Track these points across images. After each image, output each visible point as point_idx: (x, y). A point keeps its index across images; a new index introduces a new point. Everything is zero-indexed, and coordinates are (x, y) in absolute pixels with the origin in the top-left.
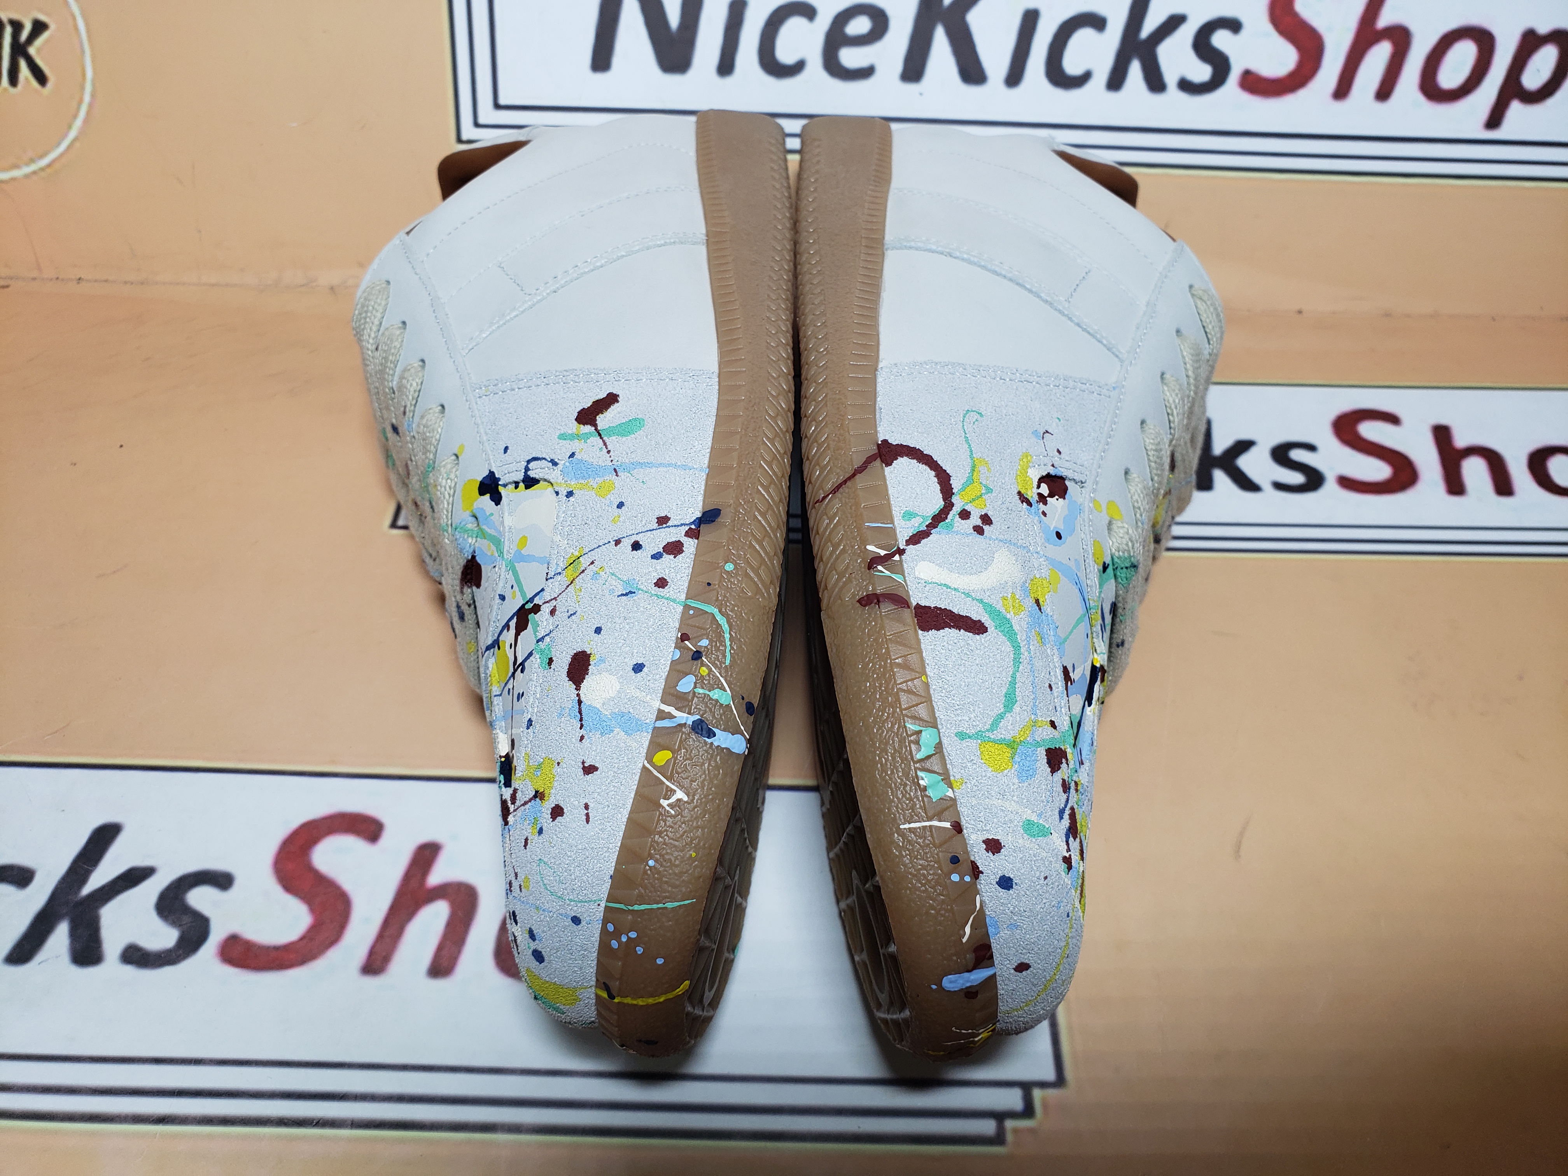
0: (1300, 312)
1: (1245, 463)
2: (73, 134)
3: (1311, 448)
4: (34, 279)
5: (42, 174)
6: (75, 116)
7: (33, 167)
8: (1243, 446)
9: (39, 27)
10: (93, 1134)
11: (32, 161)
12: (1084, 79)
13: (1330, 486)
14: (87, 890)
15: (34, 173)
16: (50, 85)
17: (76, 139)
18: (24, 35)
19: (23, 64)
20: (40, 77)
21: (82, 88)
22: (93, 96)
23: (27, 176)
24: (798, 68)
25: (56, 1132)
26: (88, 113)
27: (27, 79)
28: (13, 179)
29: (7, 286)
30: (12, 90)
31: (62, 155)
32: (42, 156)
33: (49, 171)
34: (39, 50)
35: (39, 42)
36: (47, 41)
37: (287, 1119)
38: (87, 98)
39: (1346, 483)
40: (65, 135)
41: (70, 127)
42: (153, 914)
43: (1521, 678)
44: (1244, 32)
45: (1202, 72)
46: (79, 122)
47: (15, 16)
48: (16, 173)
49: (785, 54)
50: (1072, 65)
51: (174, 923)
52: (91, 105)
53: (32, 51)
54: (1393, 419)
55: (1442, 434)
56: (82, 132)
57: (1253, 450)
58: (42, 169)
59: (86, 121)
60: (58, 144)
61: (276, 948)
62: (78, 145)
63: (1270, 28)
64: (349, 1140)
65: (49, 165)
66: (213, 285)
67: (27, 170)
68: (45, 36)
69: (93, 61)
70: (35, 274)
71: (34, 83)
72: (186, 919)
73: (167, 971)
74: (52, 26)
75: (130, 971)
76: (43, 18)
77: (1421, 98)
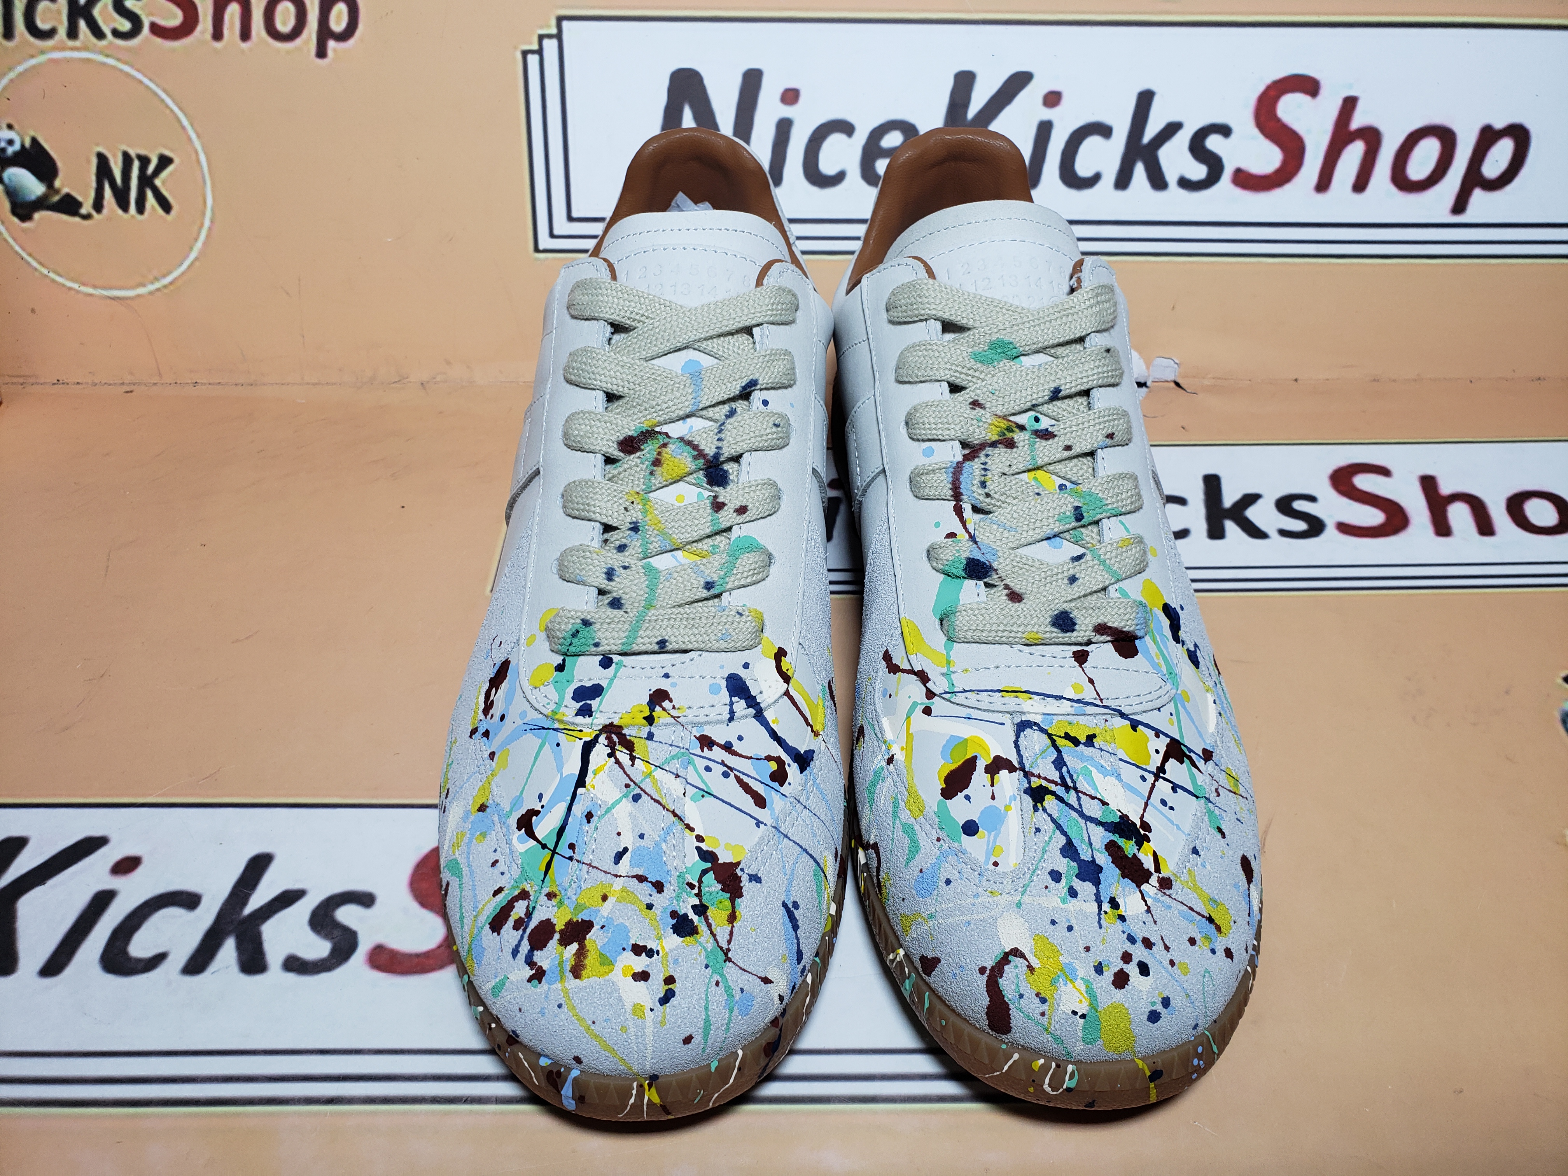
0: (1296, 380)
1: (1252, 513)
2: (193, 255)
3: (1312, 499)
4: (155, 384)
5: (166, 291)
6: (196, 240)
7: (157, 285)
8: (1250, 499)
9: (165, 162)
10: (271, 1114)
11: (157, 279)
12: (1093, 180)
13: (1330, 531)
14: (248, 910)
15: (158, 290)
16: (174, 212)
17: (196, 259)
18: (151, 169)
19: (149, 194)
20: (165, 205)
21: (203, 214)
22: (212, 221)
23: (151, 293)
24: (839, 178)
25: (238, 1115)
26: (208, 236)
27: (153, 207)
28: (139, 296)
29: (131, 392)
30: (139, 217)
31: (183, 274)
32: (164, 276)
33: (172, 288)
34: (164, 183)
35: (164, 174)
36: (171, 174)
37: (439, 1097)
38: (207, 223)
39: (1345, 528)
40: (187, 256)
41: (191, 249)
42: (308, 929)
43: (1507, 692)
44: (1233, 136)
45: (1198, 172)
46: (199, 244)
47: (143, 152)
48: (141, 291)
49: (827, 166)
50: (1083, 168)
51: (327, 936)
52: (210, 229)
53: (158, 182)
54: (1385, 472)
55: (1428, 483)
56: (202, 253)
57: (1260, 502)
58: (165, 287)
59: (205, 244)
60: (180, 265)
61: (418, 955)
62: (197, 264)
63: (1256, 132)
64: (495, 1113)
65: (171, 283)
66: (314, 384)
67: (151, 288)
68: (171, 168)
69: (213, 191)
70: (156, 379)
71: (160, 211)
72: (337, 933)
73: (324, 976)
74: (177, 161)
75: (291, 977)
76: (168, 153)
77: (1393, 189)
